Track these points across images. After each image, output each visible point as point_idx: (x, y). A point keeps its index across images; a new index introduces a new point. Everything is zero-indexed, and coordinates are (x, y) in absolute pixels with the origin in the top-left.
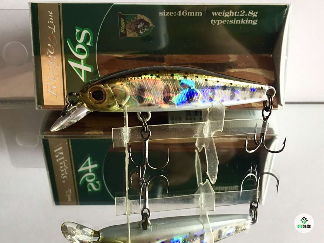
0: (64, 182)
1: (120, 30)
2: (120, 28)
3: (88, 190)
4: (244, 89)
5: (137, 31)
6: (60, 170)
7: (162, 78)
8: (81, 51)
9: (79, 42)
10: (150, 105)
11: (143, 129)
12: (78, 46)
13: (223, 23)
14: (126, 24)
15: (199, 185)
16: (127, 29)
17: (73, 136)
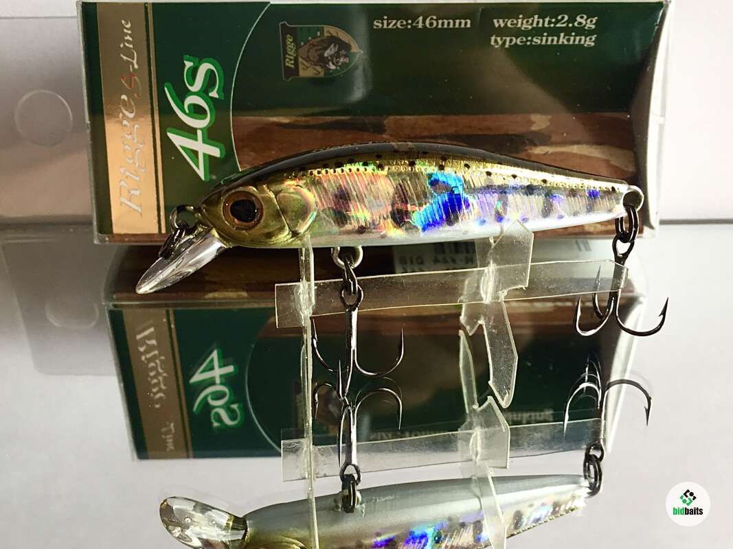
0: (157, 406)
1: (284, 61)
2: (285, 58)
3: (212, 423)
4: (573, 193)
5: (322, 64)
6: (149, 379)
7: (389, 169)
8: (197, 111)
9: (192, 89)
10: (361, 231)
11: (346, 286)
12: (190, 100)
13: (519, 42)
14: (298, 47)
15: (470, 412)
16: (300, 60)
17: (180, 302)
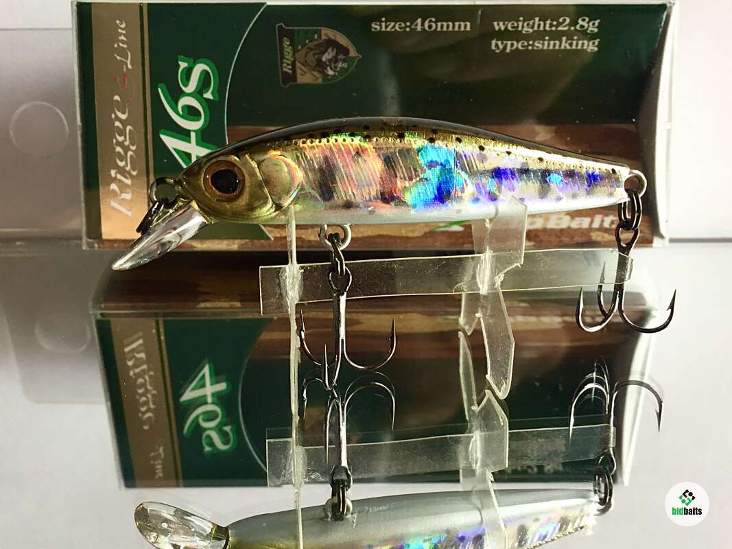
0: (146, 428)
1: (282, 66)
2: (282, 63)
3: (203, 448)
4: (570, 174)
5: (320, 69)
6: (138, 397)
7: (377, 140)
8: (191, 113)
9: (187, 90)
10: (348, 205)
11: (333, 269)
12: (184, 101)
13: (520, 48)
14: (295, 51)
15: (469, 415)
16: (298, 64)
17: (169, 311)
